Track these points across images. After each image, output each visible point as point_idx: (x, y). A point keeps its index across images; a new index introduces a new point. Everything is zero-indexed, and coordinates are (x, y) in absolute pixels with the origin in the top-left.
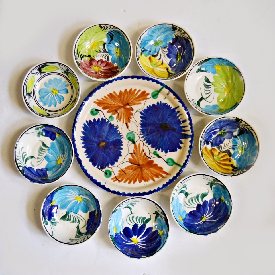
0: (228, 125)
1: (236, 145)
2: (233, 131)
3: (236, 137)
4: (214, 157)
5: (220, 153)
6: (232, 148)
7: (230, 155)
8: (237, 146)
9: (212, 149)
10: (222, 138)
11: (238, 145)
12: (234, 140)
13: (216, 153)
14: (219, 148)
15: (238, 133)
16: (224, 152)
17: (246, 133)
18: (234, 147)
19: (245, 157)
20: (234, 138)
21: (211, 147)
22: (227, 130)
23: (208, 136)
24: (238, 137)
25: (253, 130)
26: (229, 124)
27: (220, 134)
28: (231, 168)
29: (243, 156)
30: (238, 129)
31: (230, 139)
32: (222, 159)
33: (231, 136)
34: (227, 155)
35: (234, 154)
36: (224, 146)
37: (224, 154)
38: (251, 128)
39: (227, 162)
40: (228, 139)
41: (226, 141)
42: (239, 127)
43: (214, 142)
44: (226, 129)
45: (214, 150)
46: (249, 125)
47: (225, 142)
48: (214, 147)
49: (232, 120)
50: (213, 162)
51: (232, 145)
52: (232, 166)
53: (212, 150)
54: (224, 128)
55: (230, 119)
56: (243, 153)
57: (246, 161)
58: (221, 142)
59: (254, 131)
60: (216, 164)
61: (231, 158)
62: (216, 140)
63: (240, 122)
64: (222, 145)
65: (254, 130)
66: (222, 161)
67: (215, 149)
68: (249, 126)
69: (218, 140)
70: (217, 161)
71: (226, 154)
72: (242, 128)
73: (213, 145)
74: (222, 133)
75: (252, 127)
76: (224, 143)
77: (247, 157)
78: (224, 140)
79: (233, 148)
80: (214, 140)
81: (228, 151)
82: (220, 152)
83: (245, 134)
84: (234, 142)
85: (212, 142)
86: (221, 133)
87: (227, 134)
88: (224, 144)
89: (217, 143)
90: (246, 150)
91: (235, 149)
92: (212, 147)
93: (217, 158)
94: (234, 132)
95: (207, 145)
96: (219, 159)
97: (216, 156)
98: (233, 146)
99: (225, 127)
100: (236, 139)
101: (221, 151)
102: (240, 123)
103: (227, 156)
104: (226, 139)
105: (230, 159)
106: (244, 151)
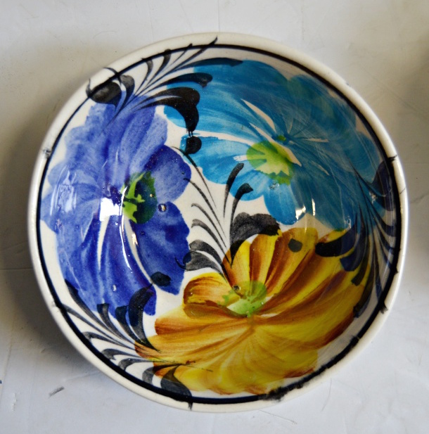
0: (111, 149)
1: (232, 167)
2: (158, 143)
3: (193, 145)
4: (232, 307)
5: (228, 266)
6: (238, 197)
7: (264, 226)
8: (241, 166)
9: (187, 294)
10: (162, 216)
11: (241, 159)
12: (206, 163)
13: (219, 291)
14: (203, 263)
15: (182, 121)
16: (234, 248)
17: (204, 85)
18: (237, 185)
19: (318, 160)
20: (195, 158)
21: (171, 295)
22: (136, 169)
23: (109, 281)
24: (198, 133)
25: (203, 48)
26: (108, 143)
27: (135, 215)
28: (331, 266)
29: (307, 166)
30: (160, 110)
31: (188, 180)
32: (262, 277)
33: (176, 166)
34: (256, 240)
35: (270, 202)
36: (205, 228)
37: (244, 251)
38: (190, 53)
39: (294, 261)
40: (182, 190)
41: (188, 204)
42: (151, 104)
43: (156, 267)
44: (128, 171)
45: (198, 292)
46: (167, 54)
47: (188, 216)
48: (182, 277)
49: (93, 119)
50: (251, 331)
51: (224, 186)
52: (324, 249)
53: (192, 299)
54: (117, 177)
55: (74, 130)
56: (294, 160)
57: (341, 171)
58: (178, 231)
59: (213, 45)
60: (272, 321)
61: (284, 229)
62: (157, 252)
63: (123, 88)
64: (195, 235)
65: (207, 41)
66: (272, 283)
67: (193, 283)
68: (174, 56)
69: (159, 238)
70: (258, 304)
71: (250, 240)
72: (164, 88)
73: (167, 278)
74: (139, 199)
75: (186, 44)
76: (189, 223)
77: (323, 153)
78: (174, 211)
79: (243, 192)
80: (148, 260)
81: (243, 226)
82: (223, 266)
83: (205, 96)
84: (212, 169)
85: (152, 277)
86: (133, 201)
87: (158, 178)
88: (197, 223)
89: (171, 256)
90: (288, 137)
91: (252, 183)
92: (175, 292)
93: (242, 296)
94: (164, 139)
95: (152, 312)
96: (258, 291)
97: (234, 295)
98: (230, 183)
99: (115, 167)
100: (207, 151)
101: (222, 256)
102: (130, 89)
103: (262, 244)
104: (176, 195)
105: (286, 235)
106: (285, 144)
